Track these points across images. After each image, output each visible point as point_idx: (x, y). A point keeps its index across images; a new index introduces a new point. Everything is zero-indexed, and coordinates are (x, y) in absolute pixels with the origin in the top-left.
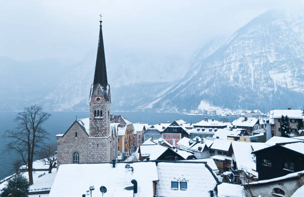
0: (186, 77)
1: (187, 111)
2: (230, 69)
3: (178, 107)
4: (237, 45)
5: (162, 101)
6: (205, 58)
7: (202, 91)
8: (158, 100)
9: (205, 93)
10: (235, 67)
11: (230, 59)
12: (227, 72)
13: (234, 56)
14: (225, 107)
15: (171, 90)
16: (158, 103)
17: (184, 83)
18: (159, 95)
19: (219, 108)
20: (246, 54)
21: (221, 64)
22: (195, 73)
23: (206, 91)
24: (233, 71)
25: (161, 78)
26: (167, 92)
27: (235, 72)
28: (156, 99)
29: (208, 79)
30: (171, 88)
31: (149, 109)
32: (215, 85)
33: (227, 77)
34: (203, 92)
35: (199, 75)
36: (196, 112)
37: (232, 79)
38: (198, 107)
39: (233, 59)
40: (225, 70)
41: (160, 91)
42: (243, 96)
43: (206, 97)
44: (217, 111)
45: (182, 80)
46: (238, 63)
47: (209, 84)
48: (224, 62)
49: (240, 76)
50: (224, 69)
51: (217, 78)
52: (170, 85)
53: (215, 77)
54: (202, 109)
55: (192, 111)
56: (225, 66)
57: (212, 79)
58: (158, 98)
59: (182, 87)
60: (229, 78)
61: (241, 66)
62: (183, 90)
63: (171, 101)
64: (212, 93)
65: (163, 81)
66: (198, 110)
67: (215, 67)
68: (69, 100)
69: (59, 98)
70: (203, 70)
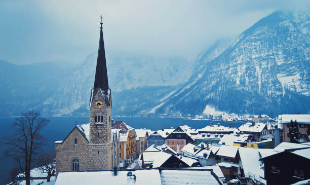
0: (191, 81)
1: (191, 117)
2: (236, 72)
3: (181, 112)
4: (243, 47)
5: (165, 105)
6: (210, 61)
7: (207, 95)
8: (162, 104)
9: (210, 97)
10: (241, 70)
11: (236, 61)
12: (233, 75)
13: (241, 59)
14: (231, 112)
15: (175, 94)
16: (162, 108)
17: (188, 87)
18: (162, 100)
19: (225, 113)
20: (253, 57)
21: (226, 67)
22: (200, 76)
23: (212, 95)
24: (240, 74)
25: (164, 82)
26: (170, 97)
27: (241, 75)
28: (160, 103)
29: (214, 83)
30: (175, 92)
31: (152, 114)
32: (220, 89)
33: (233, 80)
34: (208, 96)
35: (204, 78)
36: (201, 117)
37: (238, 83)
38: (203, 111)
39: (239, 62)
40: (231, 74)
41: (162, 95)
42: (250, 100)
43: (211, 102)
44: (223, 116)
45: (187, 84)
46: (245, 66)
47: (214, 88)
48: (230, 65)
49: (247, 79)
50: (230, 72)
51: (223, 81)
52: (174, 89)
53: (220, 81)
54: (207, 114)
55: (197, 116)
56: (231, 69)
57: (217, 83)
58: (162, 102)
59: (186, 91)
60: (236, 82)
61: (247, 69)
62: (187, 95)
63: (174, 105)
64: (218, 98)
65: (166, 84)
66: (202, 114)
67: (221, 70)
68: (69, 105)
69: (58, 103)
70: (207, 73)
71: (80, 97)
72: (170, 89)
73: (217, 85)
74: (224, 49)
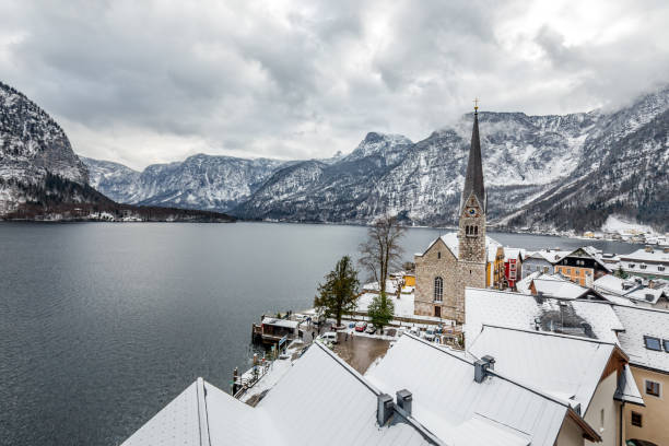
0: (575, 175)
1: (577, 233)
3: (557, 225)
5: (526, 214)
6: (618, 140)
7: (610, 198)
8: (519, 213)
9: (618, 202)
15: (543, 197)
16: (519, 217)
17: (570, 185)
18: (520, 205)
19: (649, 228)
21: (659, 146)
22: (595, 166)
23: (622, 198)
25: (524, 178)
26: (538, 199)
28: (515, 211)
29: (627, 176)
30: (543, 193)
32: (641, 187)
34: (613, 201)
35: (603, 171)
36: (600, 235)
38: (601, 225)
41: (523, 197)
43: (620, 209)
44: (647, 235)
45: (567, 181)
47: (629, 186)
51: (648, 174)
52: (541, 190)
53: (643, 173)
54: (610, 230)
55: (588, 233)
57: (634, 176)
58: (519, 210)
59: (565, 193)
62: (568, 197)
63: (543, 215)
64: (636, 203)
65: (526, 182)
66: (600, 231)
67: (644, 155)
68: (385, 211)
69: (372, 209)
70: (613, 161)
71: (398, 202)
72: (534, 188)
73: (635, 179)
74: (651, 117)
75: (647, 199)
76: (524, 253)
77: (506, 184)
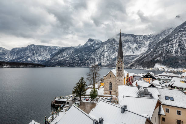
0: (147, 52)
1: (148, 68)
2: (172, 47)
3: (143, 66)
4: (176, 35)
5: (135, 63)
6: (157, 42)
7: (156, 58)
9: (158, 59)
10: (175, 46)
11: (173, 41)
12: (171, 49)
13: (175, 40)
14: (170, 67)
15: (139, 58)
16: (133, 64)
17: (145, 55)
18: (133, 61)
19: (165, 67)
20: (183, 39)
21: (167, 45)
22: (152, 50)
23: (159, 58)
24: (175, 48)
25: (134, 53)
26: (137, 59)
27: (176, 49)
28: (132, 62)
29: (160, 52)
30: (139, 57)
31: (128, 67)
32: (163, 55)
33: (171, 51)
34: (157, 59)
35: (154, 51)
36: (154, 69)
37: (174, 52)
38: (154, 66)
39: (174, 42)
40: (170, 48)
41: (133, 58)
42: (181, 61)
43: (158, 62)
44: (165, 69)
45: (145, 53)
46: (178, 44)
47: (160, 55)
48: (169, 44)
49: (179, 50)
50: (169, 48)
51: (165, 52)
52: (138, 56)
53: (163, 52)
54: (156, 68)
55: (151, 68)
56: (169, 46)
57: (161, 52)
58: (133, 62)
60: (172, 52)
61: (179, 45)
62: (145, 58)
63: (139, 63)
64: (162, 60)
65: (134, 54)
66: (153, 68)
67: (164, 47)
68: (94, 63)
69: (91, 62)
70: (156, 48)
71: (98, 60)
72: (137, 56)
73: (162, 53)
74: (165, 36)
75: (165, 59)
76: (134, 74)
77: (129, 55)
